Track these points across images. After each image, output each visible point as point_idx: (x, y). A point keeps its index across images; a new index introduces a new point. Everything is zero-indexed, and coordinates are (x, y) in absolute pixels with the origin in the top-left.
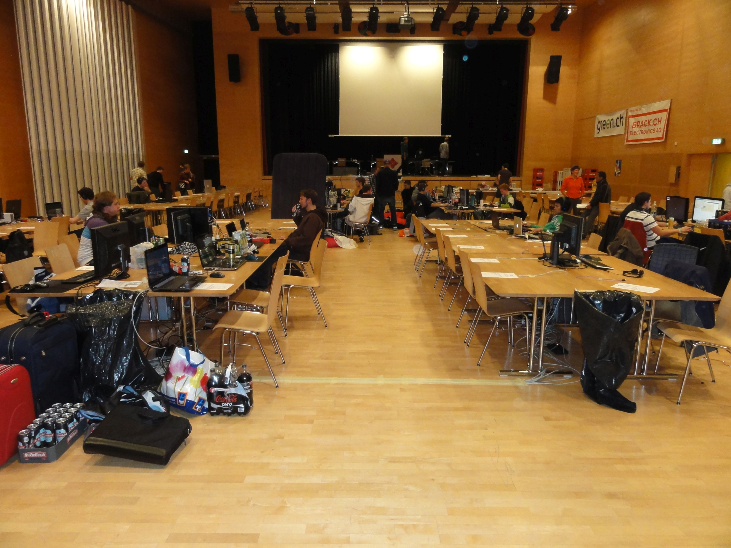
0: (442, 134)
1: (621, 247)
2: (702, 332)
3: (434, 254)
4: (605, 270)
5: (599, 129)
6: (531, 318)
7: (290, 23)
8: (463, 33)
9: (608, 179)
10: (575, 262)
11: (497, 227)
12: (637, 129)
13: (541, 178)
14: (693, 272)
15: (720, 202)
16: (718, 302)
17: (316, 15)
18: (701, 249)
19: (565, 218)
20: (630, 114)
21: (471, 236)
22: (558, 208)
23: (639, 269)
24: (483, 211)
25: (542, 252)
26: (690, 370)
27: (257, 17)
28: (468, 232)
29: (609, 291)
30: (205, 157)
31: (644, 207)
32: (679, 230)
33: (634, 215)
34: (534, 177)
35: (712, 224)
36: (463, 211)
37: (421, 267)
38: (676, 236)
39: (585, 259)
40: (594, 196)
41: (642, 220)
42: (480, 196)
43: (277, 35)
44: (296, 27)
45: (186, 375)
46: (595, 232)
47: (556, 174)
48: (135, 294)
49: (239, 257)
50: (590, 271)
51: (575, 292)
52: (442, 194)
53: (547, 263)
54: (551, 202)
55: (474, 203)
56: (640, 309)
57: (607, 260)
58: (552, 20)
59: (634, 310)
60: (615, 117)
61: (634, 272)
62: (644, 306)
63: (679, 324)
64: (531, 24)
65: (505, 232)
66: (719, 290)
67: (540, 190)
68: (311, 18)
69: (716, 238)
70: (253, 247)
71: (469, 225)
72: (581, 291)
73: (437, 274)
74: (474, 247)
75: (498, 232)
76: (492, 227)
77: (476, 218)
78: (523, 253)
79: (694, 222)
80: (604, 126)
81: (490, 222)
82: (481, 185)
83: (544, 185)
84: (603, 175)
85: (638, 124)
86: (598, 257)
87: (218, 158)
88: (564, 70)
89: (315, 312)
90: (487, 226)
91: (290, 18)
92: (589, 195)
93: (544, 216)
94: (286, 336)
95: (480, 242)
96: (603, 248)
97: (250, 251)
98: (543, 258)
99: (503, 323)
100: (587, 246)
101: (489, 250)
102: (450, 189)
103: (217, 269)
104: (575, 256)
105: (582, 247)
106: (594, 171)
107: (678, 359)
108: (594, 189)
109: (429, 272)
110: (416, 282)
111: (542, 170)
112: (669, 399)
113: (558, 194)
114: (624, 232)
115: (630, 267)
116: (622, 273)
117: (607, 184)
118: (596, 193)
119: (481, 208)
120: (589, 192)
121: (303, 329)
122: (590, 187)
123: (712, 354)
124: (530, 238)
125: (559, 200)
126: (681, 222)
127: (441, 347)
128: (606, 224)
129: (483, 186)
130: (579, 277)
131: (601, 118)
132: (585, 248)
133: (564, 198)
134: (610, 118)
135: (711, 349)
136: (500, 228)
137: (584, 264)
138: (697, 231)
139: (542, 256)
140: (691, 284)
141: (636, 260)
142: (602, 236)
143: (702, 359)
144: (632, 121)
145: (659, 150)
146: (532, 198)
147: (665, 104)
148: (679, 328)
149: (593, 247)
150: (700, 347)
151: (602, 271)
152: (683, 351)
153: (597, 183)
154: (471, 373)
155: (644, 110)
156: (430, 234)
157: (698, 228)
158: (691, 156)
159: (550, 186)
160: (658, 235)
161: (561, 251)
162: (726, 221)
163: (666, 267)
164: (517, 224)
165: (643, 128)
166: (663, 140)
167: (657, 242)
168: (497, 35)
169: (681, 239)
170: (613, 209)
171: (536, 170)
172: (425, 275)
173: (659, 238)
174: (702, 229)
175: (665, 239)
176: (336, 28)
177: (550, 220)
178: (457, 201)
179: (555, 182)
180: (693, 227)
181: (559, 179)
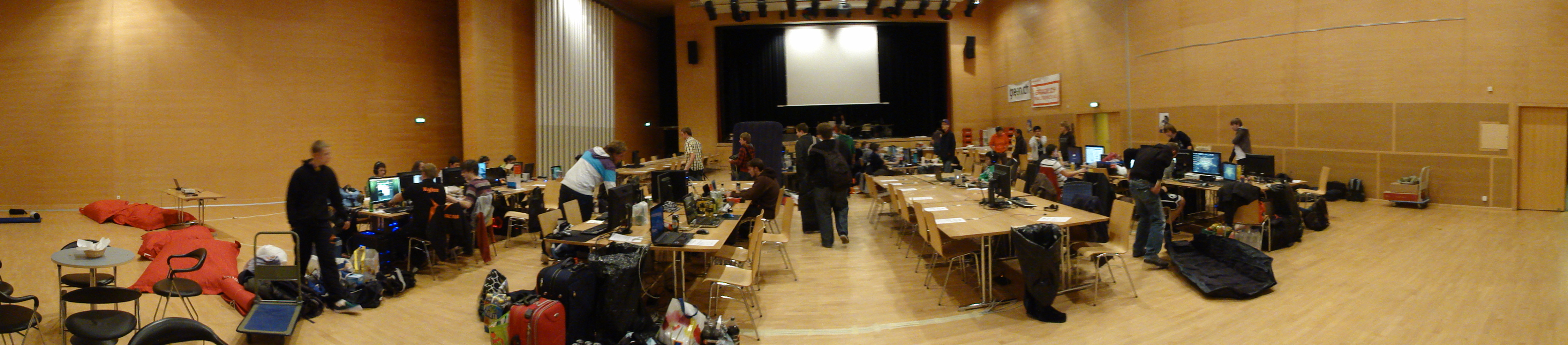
0: (881, 101)
1: (1040, 189)
2: (1102, 246)
3: (886, 207)
4: (1031, 207)
5: (1011, 96)
6: (979, 257)
7: (743, 11)
8: (893, 16)
9: (1024, 135)
10: (1008, 203)
11: (940, 179)
12: (1039, 96)
13: (969, 136)
14: (1090, 202)
15: (1102, 149)
16: (1108, 222)
17: (767, 4)
18: (1095, 184)
19: (997, 168)
20: (1033, 84)
21: (919, 189)
22: (988, 161)
23: (1055, 204)
24: (924, 167)
25: (981, 197)
26: (1099, 278)
27: (716, 8)
28: (916, 185)
29: (1036, 224)
30: (665, 128)
31: (1052, 156)
32: (1079, 171)
33: (1046, 162)
34: (963, 136)
35: (1099, 165)
36: (908, 168)
37: (876, 220)
38: (1077, 177)
39: (1014, 201)
40: (1015, 150)
41: (1052, 166)
42: (921, 154)
43: (733, 22)
44: (747, 15)
45: (681, 325)
46: (1019, 178)
47: (981, 134)
48: (641, 249)
49: (716, 215)
50: (1020, 209)
51: (1012, 228)
52: (886, 154)
53: (987, 207)
54: (981, 156)
55: (915, 160)
56: (1059, 236)
57: (1032, 200)
58: (964, 8)
59: (1055, 237)
60: (1022, 86)
61: (1052, 207)
62: (1062, 233)
63: (1087, 243)
64: (948, 10)
65: (948, 184)
66: (1108, 213)
67: (970, 146)
68: (762, 8)
69: (1103, 174)
70: (728, 206)
71: (916, 179)
72: (1016, 227)
73: (892, 226)
74: (923, 198)
75: (942, 183)
76: (936, 180)
77: (919, 173)
78: (966, 200)
79: (1087, 164)
80: (1016, 93)
81: (933, 175)
82: (918, 144)
83: (973, 142)
84: (1019, 132)
85: (1040, 92)
86: (1025, 199)
87: (677, 128)
88: (978, 49)
89: (783, 267)
90: (932, 179)
91: (744, 7)
92: (1010, 149)
93: (978, 168)
94: (759, 290)
95: (928, 194)
96: (1027, 190)
97: (724, 210)
98: (983, 202)
99: (956, 264)
100: (1015, 190)
101: (937, 200)
102: (892, 147)
103: (701, 226)
104: (1007, 199)
105: (1011, 191)
106: (1011, 129)
107: (1090, 271)
108: (1014, 144)
109: (884, 223)
110: (872, 234)
111: (969, 130)
112: (1088, 304)
113: (986, 149)
114: (1041, 176)
115: (1049, 203)
116: (1043, 209)
117: (1023, 139)
118: (1016, 147)
119: (923, 164)
120: (1010, 146)
121: (774, 282)
122: (1010, 143)
123: (1111, 262)
124: (970, 187)
125: (989, 154)
126: (1078, 166)
127: (903, 291)
128: (1026, 171)
129: (921, 145)
130: (1013, 216)
131: (1012, 87)
132: (1014, 193)
133: (992, 152)
134: (1019, 87)
135: (1110, 258)
136: (943, 180)
137: (1015, 205)
138: (1090, 171)
139: (981, 201)
140: (1091, 211)
141: (1053, 198)
142: (1025, 180)
143: (1105, 267)
144: (1035, 89)
145: (1056, 112)
146: (965, 153)
147: (1055, 77)
148: (1087, 246)
149: (1019, 190)
150: (1102, 258)
151: (1029, 209)
152: (1092, 264)
153: (1016, 138)
154: (932, 313)
155: (1042, 82)
156: (880, 189)
157: (1091, 168)
158: (1079, 115)
159: (978, 143)
160: (1066, 177)
161: (996, 195)
162: (1107, 162)
163: (1073, 200)
164: (957, 176)
165: (1044, 95)
166: (1058, 104)
167: (1065, 182)
168: (921, 19)
169: (1080, 178)
170: (1030, 159)
171: (965, 130)
172: (880, 227)
173: (1066, 179)
174: (1094, 169)
175: (1071, 179)
176: (782, 15)
177: (983, 171)
178: (902, 159)
179: (981, 139)
180: (1087, 168)
181: (985, 137)
